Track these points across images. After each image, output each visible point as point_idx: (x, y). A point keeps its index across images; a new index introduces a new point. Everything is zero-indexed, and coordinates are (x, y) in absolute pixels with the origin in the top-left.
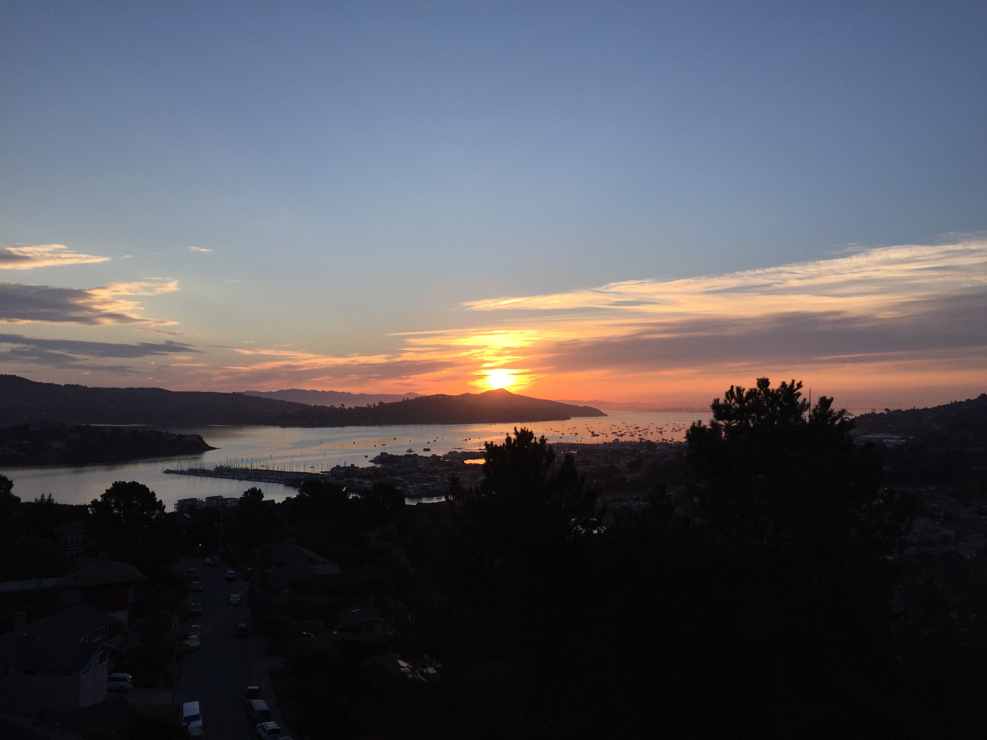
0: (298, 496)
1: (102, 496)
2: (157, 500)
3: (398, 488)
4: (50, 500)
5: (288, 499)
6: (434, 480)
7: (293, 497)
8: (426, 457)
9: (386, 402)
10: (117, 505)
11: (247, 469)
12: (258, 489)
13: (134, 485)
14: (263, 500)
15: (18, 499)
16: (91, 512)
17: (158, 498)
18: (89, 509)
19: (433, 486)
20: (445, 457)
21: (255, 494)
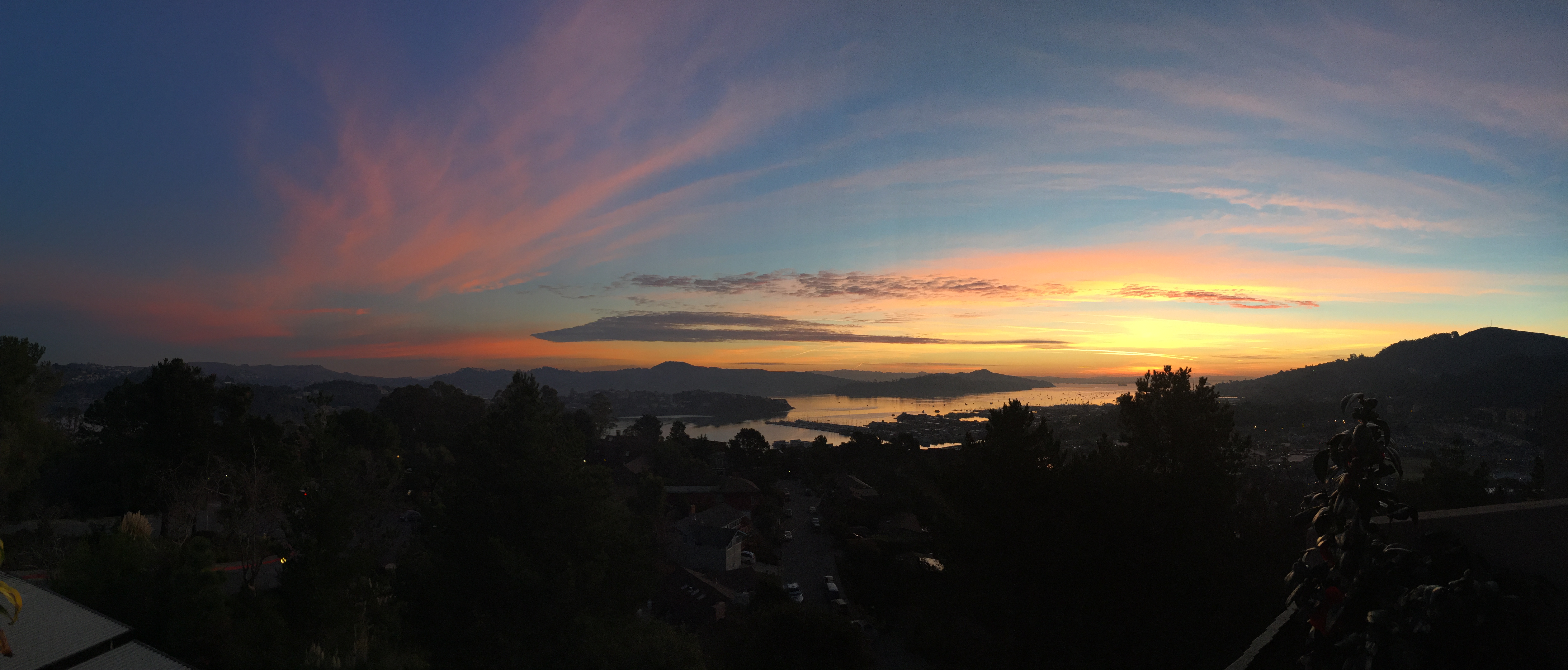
0: (849, 442)
1: (735, 437)
2: (766, 441)
3: (914, 437)
4: (705, 438)
5: (843, 443)
6: (938, 432)
7: (846, 442)
8: (933, 417)
9: (905, 378)
10: (743, 443)
11: (815, 422)
12: (823, 436)
13: (752, 430)
14: (827, 443)
15: (688, 436)
16: (729, 447)
17: (766, 440)
18: (727, 444)
19: (938, 436)
20: (946, 416)
21: (822, 440)
